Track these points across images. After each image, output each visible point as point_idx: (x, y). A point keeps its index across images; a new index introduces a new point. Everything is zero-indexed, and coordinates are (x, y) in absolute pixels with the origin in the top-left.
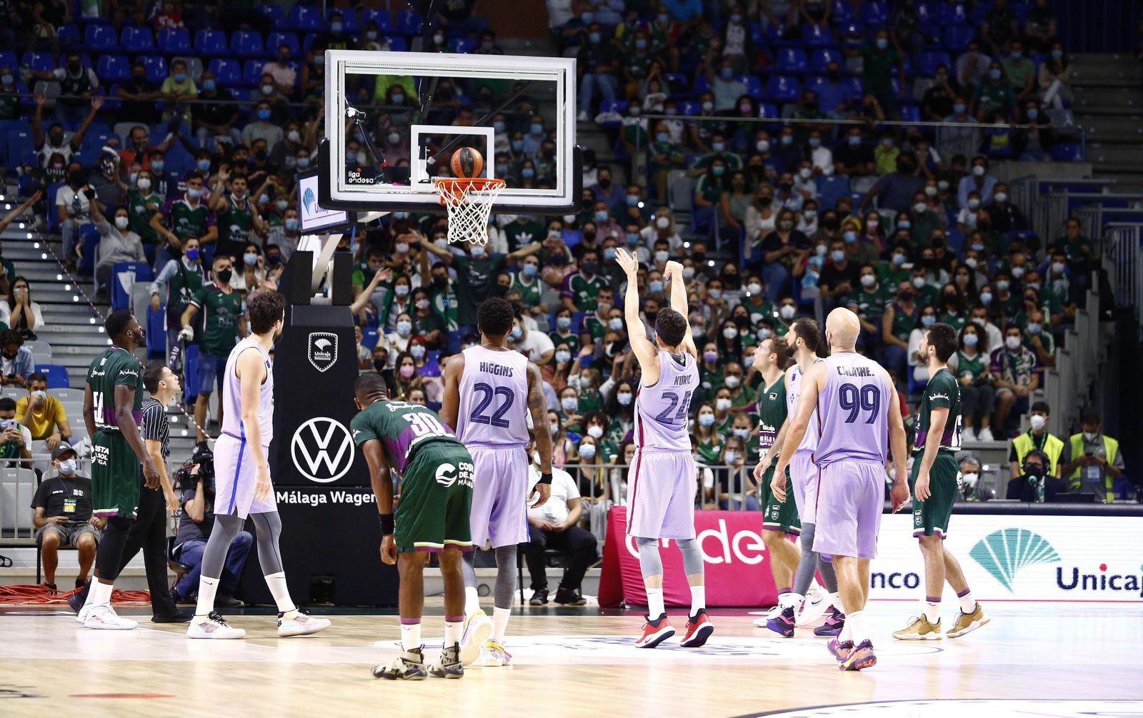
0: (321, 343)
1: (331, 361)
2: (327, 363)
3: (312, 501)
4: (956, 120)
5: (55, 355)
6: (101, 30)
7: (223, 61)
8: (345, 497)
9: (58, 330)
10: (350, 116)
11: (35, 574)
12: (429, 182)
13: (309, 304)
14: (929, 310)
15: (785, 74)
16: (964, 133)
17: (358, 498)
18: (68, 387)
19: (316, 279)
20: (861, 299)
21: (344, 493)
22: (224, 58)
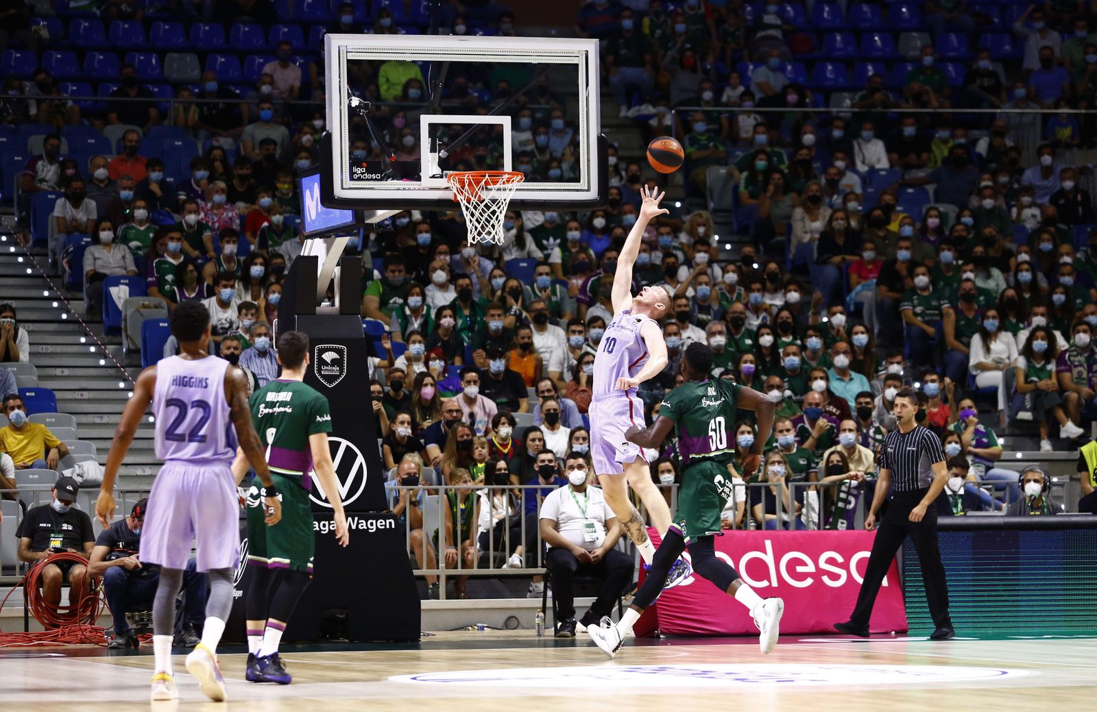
0: (328, 356)
1: (340, 376)
2: (336, 377)
3: (322, 528)
4: (1016, 107)
5: (41, 378)
6: (87, 24)
7: (221, 57)
8: (358, 523)
9: (44, 351)
10: (353, 105)
11: (23, 615)
12: (442, 177)
13: (315, 314)
14: (992, 313)
15: (830, 59)
16: (1025, 120)
17: (372, 524)
18: (56, 412)
19: (322, 285)
20: (916, 302)
21: (356, 518)
22: (222, 54)
